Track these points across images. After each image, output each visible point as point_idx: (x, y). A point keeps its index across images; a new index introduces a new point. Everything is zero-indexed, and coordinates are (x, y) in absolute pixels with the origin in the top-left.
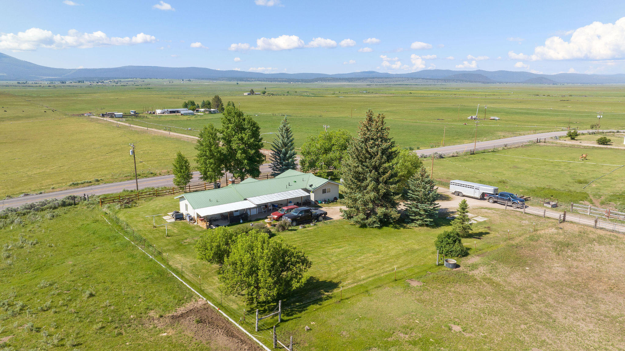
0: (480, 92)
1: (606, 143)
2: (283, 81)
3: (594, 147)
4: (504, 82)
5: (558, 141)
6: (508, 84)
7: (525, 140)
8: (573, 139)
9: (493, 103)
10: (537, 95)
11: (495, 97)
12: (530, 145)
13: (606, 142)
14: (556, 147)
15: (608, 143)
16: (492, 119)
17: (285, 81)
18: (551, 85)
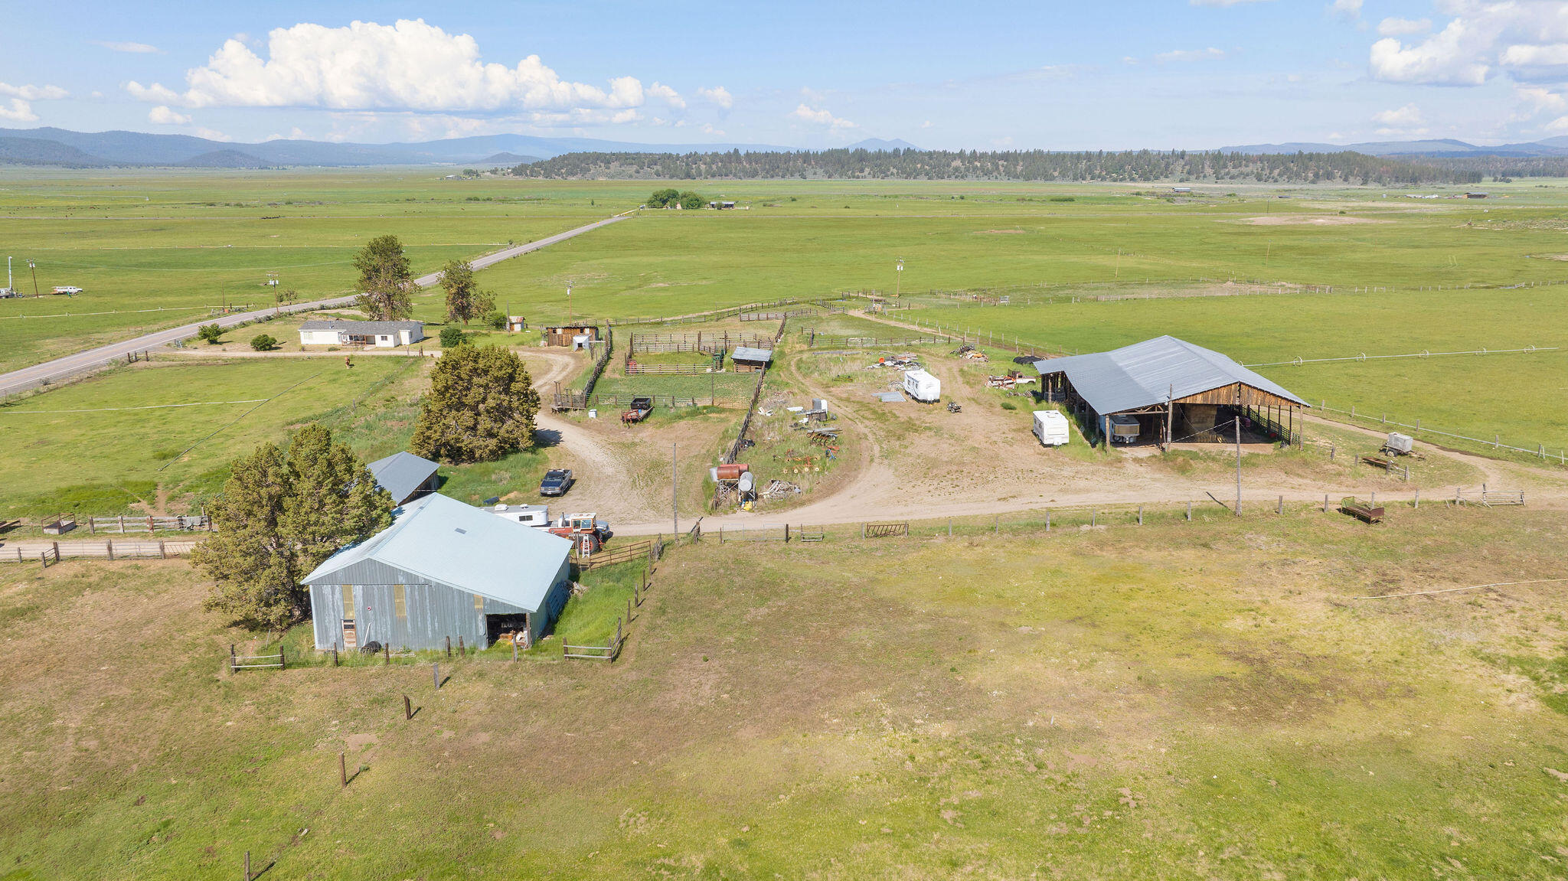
0: (53, 198)
1: (267, 347)
3: (243, 359)
4: (132, 165)
5: (181, 352)
6: (143, 169)
7: (102, 361)
8: (213, 342)
9: (83, 235)
10: (211, 205)
11: (94, 215)
12: (110, 372)
13: (267, 345)
14: (167, 370)
15: (273, 346)
16: (59, 294)
18: (256, 171)
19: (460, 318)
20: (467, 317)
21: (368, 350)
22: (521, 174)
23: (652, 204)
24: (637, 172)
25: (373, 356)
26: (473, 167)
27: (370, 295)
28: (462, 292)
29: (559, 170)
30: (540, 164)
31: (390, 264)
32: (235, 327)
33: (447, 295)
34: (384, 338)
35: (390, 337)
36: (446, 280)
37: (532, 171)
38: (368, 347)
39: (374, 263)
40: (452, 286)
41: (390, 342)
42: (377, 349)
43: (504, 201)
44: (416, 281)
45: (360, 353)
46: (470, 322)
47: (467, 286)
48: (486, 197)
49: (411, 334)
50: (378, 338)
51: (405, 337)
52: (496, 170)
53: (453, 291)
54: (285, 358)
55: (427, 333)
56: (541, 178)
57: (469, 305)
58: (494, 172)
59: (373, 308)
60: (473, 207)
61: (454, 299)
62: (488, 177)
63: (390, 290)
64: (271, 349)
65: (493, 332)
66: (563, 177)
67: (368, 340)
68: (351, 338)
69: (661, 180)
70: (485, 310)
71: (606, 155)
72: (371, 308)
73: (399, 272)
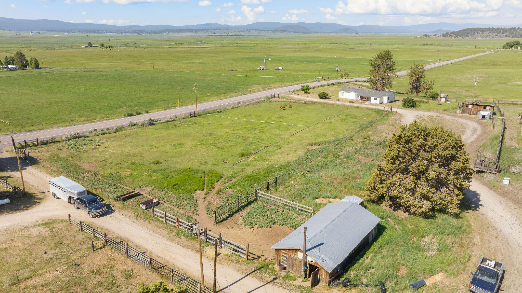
1: (324, 98)
2: (133, 33)
3: (312, 102)
5: (292, 96)
8: (306, 92)
10: (336, 44)
13: (324, 96)
16: (276, 69)
17: (136, 33)
19: (415, 93)
20: (417, 92)
21: (366, 105)
22: (445, 36)
23: (504, 47)
24: (497, 35)
25: (367, 108)
26: (427, 34)
27: (374, 78)
28: (418, 80)
29: (461, 35)
30: (454, 33)
31: (385, 64)
32: (318, 87)
33: (410, 80)
34: (375, 99)
35: (378, 99)
36: (411, 73)
37: (450, 35)
38: (367, 103)
39: (378, 63)
40: (413, 76)
41: (378, 101)
42: (371, 104)
43: (438, 45)
44: (396, 73)
45: (362, 105)
46: (419, 94)
47: (420, 77)
48: (431, 44)
49: (389, 99)
50: (372, 99)
51: (385, 99)
52: (436, 35)
53: (413, 79)
54: (329, 104)
55: (397, 98)
56: (453, 38)
57: (420, 86)
58: (435, 35)
59: (375, 84)
60: (425, 47)
61: (413, 83)
62: (432, 37)
63: (384, 76)
64: (326, 98)
65: (430, 101)
66: (462, 38)
67: (368, 99)
68: (360, 97)
69: (508, 38)
70: (428, 89)
71: (483, 29)
72: (374, 83)
73: (389, 68)
